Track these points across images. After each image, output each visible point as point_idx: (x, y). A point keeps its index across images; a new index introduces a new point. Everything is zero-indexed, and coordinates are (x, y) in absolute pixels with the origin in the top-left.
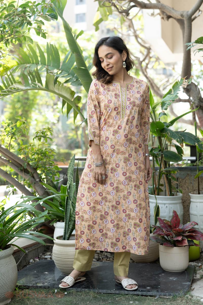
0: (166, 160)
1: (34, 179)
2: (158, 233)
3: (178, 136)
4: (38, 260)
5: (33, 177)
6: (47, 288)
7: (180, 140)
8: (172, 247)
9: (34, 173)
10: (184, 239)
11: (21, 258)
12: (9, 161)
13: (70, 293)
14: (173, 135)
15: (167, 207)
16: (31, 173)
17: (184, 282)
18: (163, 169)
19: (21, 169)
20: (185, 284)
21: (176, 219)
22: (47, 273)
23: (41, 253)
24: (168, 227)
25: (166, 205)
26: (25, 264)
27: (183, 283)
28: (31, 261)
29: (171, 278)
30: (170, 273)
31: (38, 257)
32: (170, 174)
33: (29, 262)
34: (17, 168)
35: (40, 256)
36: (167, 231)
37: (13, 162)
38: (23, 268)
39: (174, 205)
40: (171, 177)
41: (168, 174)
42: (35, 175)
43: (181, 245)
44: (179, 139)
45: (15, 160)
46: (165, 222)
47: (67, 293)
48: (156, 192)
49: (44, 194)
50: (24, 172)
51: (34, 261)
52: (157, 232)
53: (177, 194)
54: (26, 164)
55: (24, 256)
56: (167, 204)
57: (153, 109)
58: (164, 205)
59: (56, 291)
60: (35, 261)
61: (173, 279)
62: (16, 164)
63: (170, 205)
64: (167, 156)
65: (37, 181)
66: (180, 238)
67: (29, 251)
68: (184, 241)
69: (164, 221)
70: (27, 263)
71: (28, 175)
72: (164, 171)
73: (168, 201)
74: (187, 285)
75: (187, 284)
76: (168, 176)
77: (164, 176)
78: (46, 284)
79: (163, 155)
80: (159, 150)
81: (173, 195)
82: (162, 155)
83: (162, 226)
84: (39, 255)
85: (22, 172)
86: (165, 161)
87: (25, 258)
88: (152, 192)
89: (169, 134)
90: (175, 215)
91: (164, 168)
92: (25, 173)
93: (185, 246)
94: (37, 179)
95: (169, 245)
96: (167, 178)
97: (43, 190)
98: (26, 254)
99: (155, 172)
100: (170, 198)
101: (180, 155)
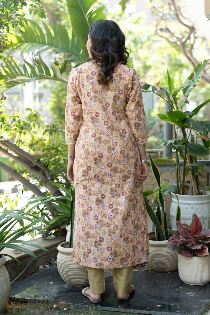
0: (192, 155)
1: (45, 177)
2: (174, 241)
3: (201, 127)
4: (48, 266)
5: (44, 175)
6: (45, 302)
7: (204, 132)
8: (191, 257)
9: (45, 170)
10: (204, 247)
11: (28, 265)
12: (19, 158)
13: (69, 309)
14: (195, 127)
15: (192, 207)
16: (42, 170)
17: (202, 299)
18: (188, 165)
19: (31, 167)
20: (203, 301)
21: (197, 225)
22: (51, 283)
23: (53, 259)
24: (188, 233)
25: (191, 206)
26: (33, 271)
27: (201, 301)
28: (41, 267)
29: (188, 293)
30: (189, 287)
31: (50, 263)
32: (197, 170)
33: (39, 269)
34: (27, 166)
35: (52, 262)
36: (186, 238)
37: (24, 159)
38: (30, 276)
39: (200, 205)
40: (198, 174)
41: (194, 170)
42: (46, 173)
43: (200, 255)
44: (202, 132)
45: (24, 156)
46: (185, 228)
47: (67, 309)
48: (181, 191)
49: (56, 194)
50: (35, 169)
51: (43, 268)
52: (173, 239)
53: (205, 192)
54: (36, 161)
55: (32, 262)
56: (192, 204)
57: (174, 97)
58: (189, 205)
59: (55, 306)
60: (45, 268)
61: (191, 294)
62: (26, 161)
63: (196, 206)
64: (191, 150)
65: (49, 180)
66: (199, 247)
67: (38, 256)
68: (204, 250)
69: (184, 226)
70: (36, 270)
71: (39, 173)
72: (189, 167)
73: (194, 200)
74: (206, 303)
75: (205, 301)
76: (194, 172)
77: (190, 172)
78: (46, 297)
79: (188, 149)
80: (182, 143)
81: (202, 194)
82: (186, 149)
83: (182, 232)
84: (51, 260)
85: (33, 170)
86: (190, 156)
87: (34, 264)
88: (176, 191)
89: (192, 125)
90: (195, 219)
91: (190, 163)
92: (37, 171)
93: (206, 256)
94: (49, 177)
95: (188, 254)
96: (193, 174)
97: (55, 189)
98: (35, 260)
99: (179, 168)
100: (196, 198)
101: (207, 149)
